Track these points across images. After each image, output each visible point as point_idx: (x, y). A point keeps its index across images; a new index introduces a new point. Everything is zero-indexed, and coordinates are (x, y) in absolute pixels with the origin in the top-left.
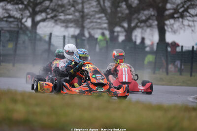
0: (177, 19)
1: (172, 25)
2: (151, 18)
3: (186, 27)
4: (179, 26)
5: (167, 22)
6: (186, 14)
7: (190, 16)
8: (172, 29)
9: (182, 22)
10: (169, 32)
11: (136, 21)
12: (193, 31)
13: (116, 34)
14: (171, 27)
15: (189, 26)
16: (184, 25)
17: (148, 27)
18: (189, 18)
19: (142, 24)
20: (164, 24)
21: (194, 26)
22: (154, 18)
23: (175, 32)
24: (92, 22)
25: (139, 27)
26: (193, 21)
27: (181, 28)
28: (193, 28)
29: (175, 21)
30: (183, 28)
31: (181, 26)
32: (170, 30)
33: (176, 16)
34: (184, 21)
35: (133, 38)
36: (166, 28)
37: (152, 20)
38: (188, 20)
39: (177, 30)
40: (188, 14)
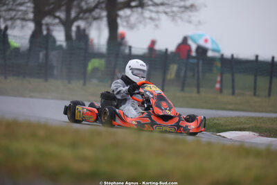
0: (135, 9)
1: (128, 17)
2: (99, 7)
3: (148, 21)
4: (137, 19)
5: (121, 13)
6: (147, 3)
7: (153, 5)
8: (127, 22)
9: (142, 13)
10: (123, 26)
11: (78, 10)
12: (157, 26)
13: (44, 28)
14: (127, 19)
15: (151, 19)
16: (145, 18)
17: (95, 19)
18: (151, 8)
19: (87, 15)
20: (117, 16)
21: (159, 19)
22: (103, 5)
23: (132, 27)
24: (10, 10)
25: (81, 19)
26: (158, 12)
27: (140, 22)
28: (157, 22)
29: (132, 11)
30: (143, 23)
31: (141, 19)
32: (125, 24)
33: (133, 4)
34: (144, 11)
36: (119, 21)
37: (102, 9)
38: (151, 11)
39: (135, 25)
40: (150, 3)
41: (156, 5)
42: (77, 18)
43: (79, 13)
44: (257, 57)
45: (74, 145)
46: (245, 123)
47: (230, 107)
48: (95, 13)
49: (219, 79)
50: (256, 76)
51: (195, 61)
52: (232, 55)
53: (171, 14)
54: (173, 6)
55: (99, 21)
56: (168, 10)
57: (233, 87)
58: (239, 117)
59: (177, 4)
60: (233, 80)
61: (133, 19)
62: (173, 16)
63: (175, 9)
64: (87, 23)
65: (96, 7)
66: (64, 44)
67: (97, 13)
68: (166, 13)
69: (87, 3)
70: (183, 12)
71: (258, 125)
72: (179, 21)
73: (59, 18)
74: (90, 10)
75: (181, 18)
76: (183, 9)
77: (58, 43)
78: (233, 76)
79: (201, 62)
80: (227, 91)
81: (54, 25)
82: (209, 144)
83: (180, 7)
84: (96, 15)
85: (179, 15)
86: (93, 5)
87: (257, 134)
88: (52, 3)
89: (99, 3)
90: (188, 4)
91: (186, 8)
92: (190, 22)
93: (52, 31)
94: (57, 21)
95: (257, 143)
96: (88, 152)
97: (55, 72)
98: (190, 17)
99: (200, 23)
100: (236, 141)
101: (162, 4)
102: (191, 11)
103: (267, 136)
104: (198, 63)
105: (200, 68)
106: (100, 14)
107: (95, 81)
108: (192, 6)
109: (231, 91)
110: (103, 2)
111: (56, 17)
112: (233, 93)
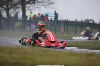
0: (32, 4)
1: (29, 7)
2: (19, 3)
3: (36, 8)
4: (32, 7)
5: (27, 6)
6: (36, 2)
7: (38, 3)
8: (29, 9)
9: (34, 5)
10: (28, 10)
11: (11, 5)
12: (40, 10)
14: (29, 8)
15: (37, 7)
16: (35, 7)
17: (17, 8)
18: (37, 3)
19: (14, 7)
20: (25, 7)
21: (40, 8)
22: (20, 3)
25: (12, 8)
26: (40, 5)
27: (34, 9)
28: (40, 9)
29: (30, 5)
30: (35, 9)
32: (28, 9)
34: (35, 5)
35: (10, 14)
36: (26, 8)
37: (19, 4)
38: (38, 5)
39: (32, 10)
40: (37, 2)
41: (39, 2)
42: (10, 8)
43: (11, 6)
44: (76, 20)
45: (10, 53)
46: (72, 44)
47: (67, 38)
48: (17, 6)
49: (63, 28)
50: (76, 27)
51: (54, 22)
52: (67, 20)
53: (45, 5)
54: (45, 3)
55: (19, 9)
56: (44, 4)
57: (68, 31)
58: (70, 42)
59: (47, 2)
60: (68, 29)
61: (31, 8)
62: (46, 6)
63: (46, 4)
64: (14, 9)
65: (17, 4)
66: (6, 17)
67: (18, 6)
68: (43, 5)
69: (14, 2)
70: (49, 5)
71: (77, 44)
72: (48, 8)
73: (4, 8)
74: (15, 5)
75: (48, 7)
76: (49, 4)
77: (4, 17)
78: (68, 27)
79: (56, 22)
80: (66, 32)
81: (2, 10)
82: (59, 52)
83: (48, 3)
84: (18, 7)
85: (48, 6)
86: (16, 3)
87: (77, 48)
88: (2, 3)
89: (18, 2)
90: (51, 2)
91: (50, 3)
92: (52, 8)
93: (2, 13)
94: (4, 9)
95: (77, 51)
96: (15, 56)
97: (3, 27)
98: (51, 6)
99: (55, 8)
100: (69, 50)
101: (41, 2)
102: (52, 4)
103: (80, 48)
104: (55, 23)
105: (56, 25)
106: (19, 6)
107: (18, 30)
108: (52, 2)
109: (67, 33)
110: (20, 2)
111: (3, 8)
112: (68, 33)
